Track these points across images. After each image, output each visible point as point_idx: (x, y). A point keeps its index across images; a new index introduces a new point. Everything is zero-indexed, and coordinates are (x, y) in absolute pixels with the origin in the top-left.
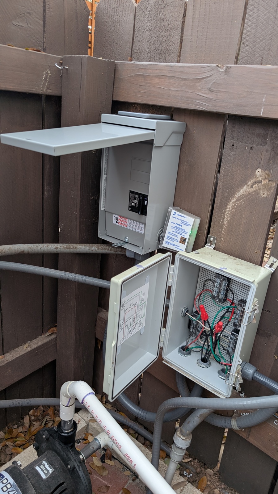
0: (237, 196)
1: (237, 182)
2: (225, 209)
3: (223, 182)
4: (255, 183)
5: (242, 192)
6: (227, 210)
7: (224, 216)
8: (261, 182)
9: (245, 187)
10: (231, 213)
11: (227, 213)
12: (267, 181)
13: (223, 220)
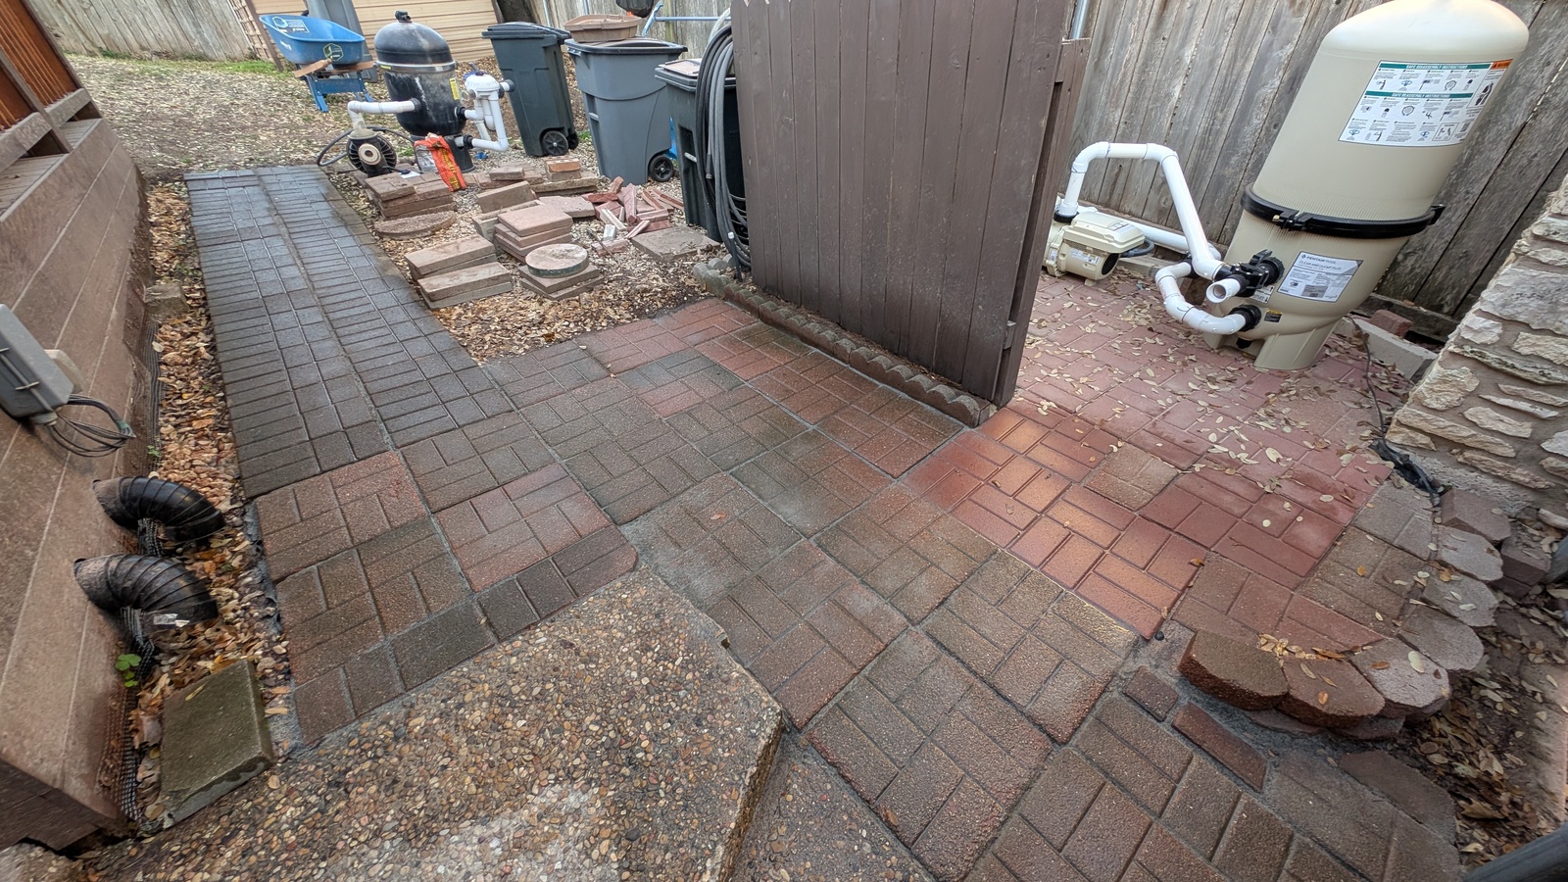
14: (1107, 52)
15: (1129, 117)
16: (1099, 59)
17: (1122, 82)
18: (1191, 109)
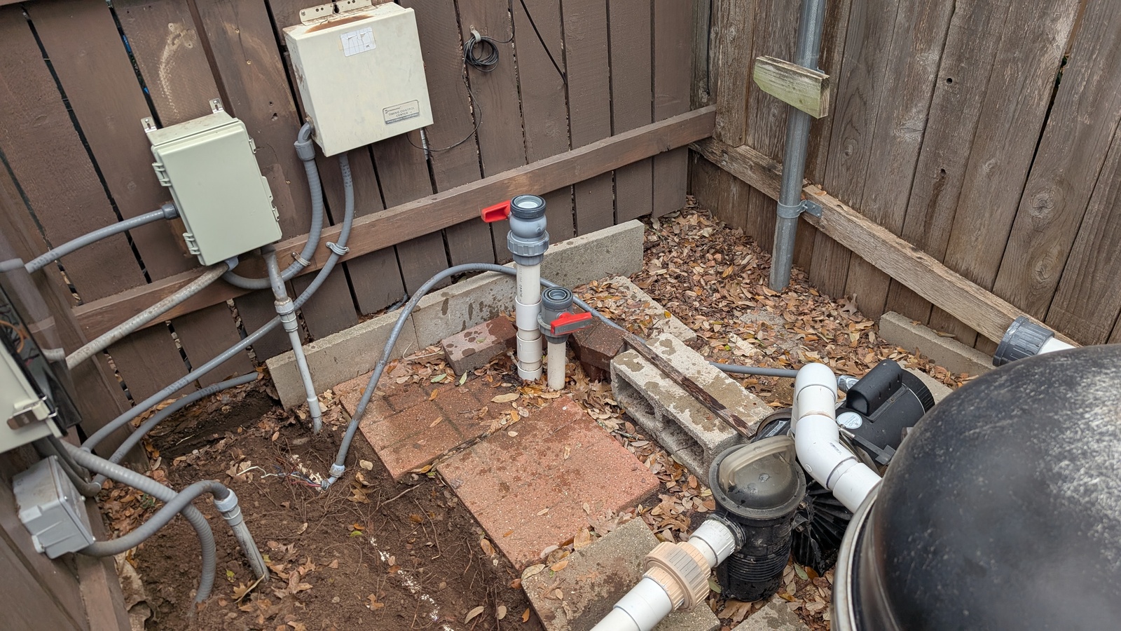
0: (164, 61)
1: (155, 46)
2: (160, 80)
3: (140, 54)
4: (174, 39)
5: (166, 53)
6: (162, 79)
7: (162, 87)
8: (180, 35)
9: (167, 47)
10: (168, 80)
11: (163, 83)
12: (185, 31)
13: (164, 92)
15: (958, 70)
18: (1096, 78)
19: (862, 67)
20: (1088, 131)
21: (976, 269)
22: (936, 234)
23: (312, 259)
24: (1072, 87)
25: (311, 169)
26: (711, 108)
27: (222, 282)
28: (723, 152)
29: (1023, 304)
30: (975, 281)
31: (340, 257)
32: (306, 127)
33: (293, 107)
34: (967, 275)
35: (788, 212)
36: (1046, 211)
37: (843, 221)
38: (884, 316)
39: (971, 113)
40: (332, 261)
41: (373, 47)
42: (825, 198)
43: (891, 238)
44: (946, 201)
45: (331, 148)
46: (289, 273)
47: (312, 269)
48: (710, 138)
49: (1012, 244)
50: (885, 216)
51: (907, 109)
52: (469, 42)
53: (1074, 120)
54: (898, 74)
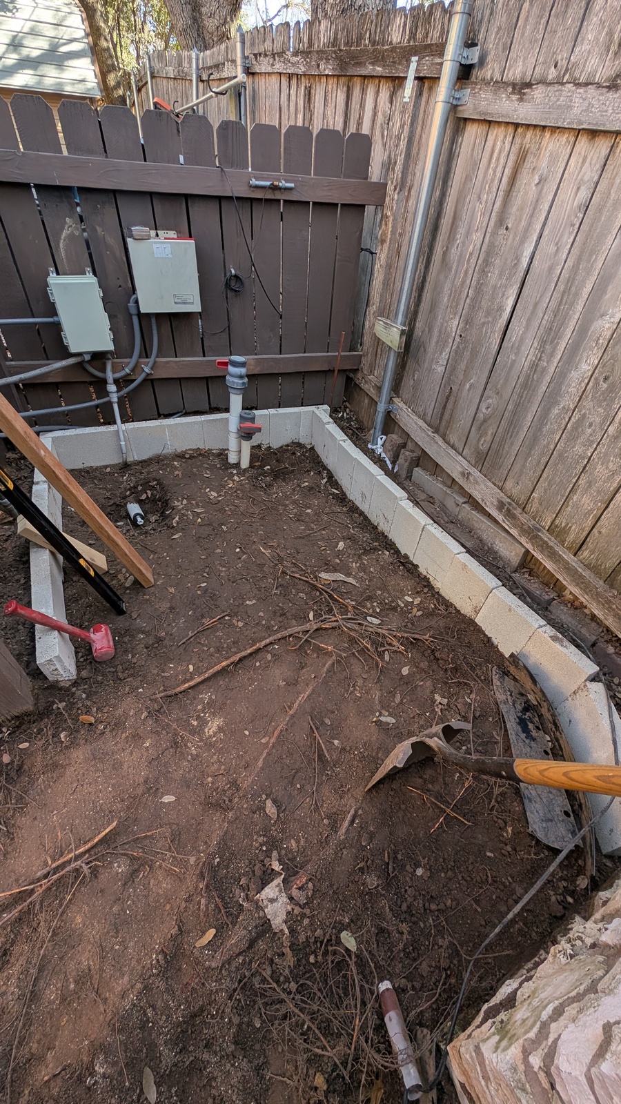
0: (62, 238)
1: (58, 229)
3: (50, 229)
4: (69, 227)
5: (64, 235)
6: (61, 249)
7: (61, 253)
8: (72, 226)
9: (64, 231)
10: (64, 250)
11: (62, 251)
12: (75, 224)
13: (63, 255)
14: (454, 240)
15: (465, 330)
16: (447, 248)
17: (464, 282)
18: (521, 332)
19: (427, 329)
20: (514, 361)
21: (457, 444)
22: (444, 423)
23: (133, 370)
24: (510, 338)
25: (135, 320)
26: (361, 353)
27: (80, 365)
28: (363, 378)
29: (473, 462)
30: (455, 450)
31: (148, 374)
32: (134, 296)
33: (130, 286)
34: (453, 447)
35: (381, 408)
36: (489, 410)
37: (405, 415)
38: (416, 469)
39: (467, 354)
40: (143, 376)
41: (170, 256)
42: (401, 405)
43: (424, 426)
44: (450, 406)
45: (144, 309)
46: (118, 375)
47: (133, 377)
48: (358, 370)
49: (473, 428)
50: (424, 415)
51: (441, 353)
52: (228, 275)
53: (508, 357)
54: (440, 332)
